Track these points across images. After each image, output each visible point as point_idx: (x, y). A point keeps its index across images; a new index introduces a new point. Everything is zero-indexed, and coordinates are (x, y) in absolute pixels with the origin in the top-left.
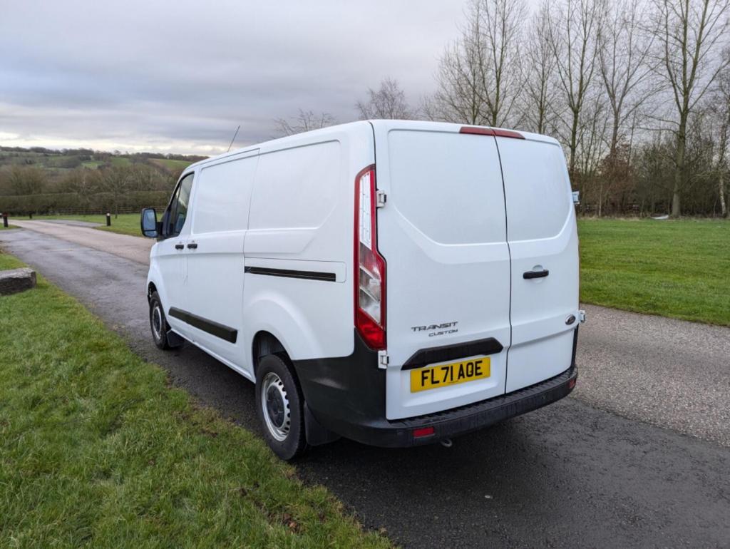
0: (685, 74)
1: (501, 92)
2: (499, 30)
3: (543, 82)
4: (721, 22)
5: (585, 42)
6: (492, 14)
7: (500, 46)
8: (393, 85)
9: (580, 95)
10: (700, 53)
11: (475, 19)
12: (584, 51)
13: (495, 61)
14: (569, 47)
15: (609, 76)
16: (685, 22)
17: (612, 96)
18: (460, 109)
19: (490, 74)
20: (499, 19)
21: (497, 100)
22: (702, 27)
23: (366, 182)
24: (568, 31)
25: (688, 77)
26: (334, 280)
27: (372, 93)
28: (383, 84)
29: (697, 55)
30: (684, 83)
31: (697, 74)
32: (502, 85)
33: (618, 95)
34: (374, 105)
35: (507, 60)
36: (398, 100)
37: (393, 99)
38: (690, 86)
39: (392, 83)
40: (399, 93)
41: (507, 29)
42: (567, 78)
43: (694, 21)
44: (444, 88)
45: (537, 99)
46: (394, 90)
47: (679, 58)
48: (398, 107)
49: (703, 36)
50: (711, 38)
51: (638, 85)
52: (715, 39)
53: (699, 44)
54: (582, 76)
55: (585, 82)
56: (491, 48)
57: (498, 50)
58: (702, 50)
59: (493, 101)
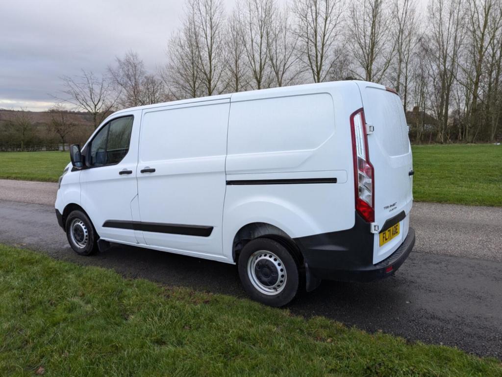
0: (317, 63)
1: (213, 67)
2: (209, 25)
3: (236, 62)
4: (333, 34)
5: (261, 38)
6: (204, 14)
7: (210, 36)
8: (135, 56)
9: (261, 72)
10: (324, 51)
11: (191, 15)
12: (261, 44)
13: (208, 46)
14: (252, 41)
15: (274, 61)
16: (316, 31)
17: (277, 74)
18: (184, 76)
19: (205, 54)
20: (208, 18)
21: (211, 72)
22: (324, 36)
23: (357, 119)
24: (251, 30)
25: (319, 64)
26: (335, 182)
27: (119, 61)
28: (127, 55)
29: (322, 52)
30: (317, 66)
31: (323, 63)
32: (213, 62)
33: (280, 73)
34: (121, 69)
35: (214, 46)
36: (139, 67)
37: (136, 66)
38: (320, 69)
39: (134, 54)
40: (140, 63)
41: (213, 25)
42: (253, 60)
43: (320, 32)
44: (173, 61)
45: (233, 72)
46: (135, 59)
47: (313, 53)
48: (139, 72)
49: (325, 41)
50: (328, 43)
51: (290, 68)
52: (331, 43)
53: (323, 45)
54: (261, 60)
55: (263, 64)
56: (205, 36)
57: (209, 38)
58: (325, 49)
59: (208, 73)
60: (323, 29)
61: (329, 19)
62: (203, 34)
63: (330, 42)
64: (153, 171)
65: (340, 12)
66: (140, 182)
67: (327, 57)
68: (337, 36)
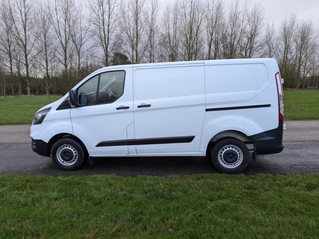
1: (27, 36)
2: (23, 6)
4: (114, 26)
7: (24, 13)
9: (66, 44)
13: (22, 20)
14: (58, 21)
17: (76, 46)
22: (109, 26)
24: (57, 14)
25: (107, 43)
26: (270, 106)
29: (108, 36)
30: (105, 44)
35: (28, 21)
38: (107, 46)
49: (109, 29)
53: (109, 32)
54: (66, 35)
55: (67, 39)
56: (19, 12)
57: (23, 15)
58: (110, 34)
59: (24, 40)
60: (108, 21)
61: (111, 16)
62: (18, 10)
63: (112, 31)
64: (150, 106)
65: (118, 13)
66: (136, 114)
67: (111, 39)
68: (116, 28)
